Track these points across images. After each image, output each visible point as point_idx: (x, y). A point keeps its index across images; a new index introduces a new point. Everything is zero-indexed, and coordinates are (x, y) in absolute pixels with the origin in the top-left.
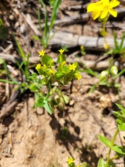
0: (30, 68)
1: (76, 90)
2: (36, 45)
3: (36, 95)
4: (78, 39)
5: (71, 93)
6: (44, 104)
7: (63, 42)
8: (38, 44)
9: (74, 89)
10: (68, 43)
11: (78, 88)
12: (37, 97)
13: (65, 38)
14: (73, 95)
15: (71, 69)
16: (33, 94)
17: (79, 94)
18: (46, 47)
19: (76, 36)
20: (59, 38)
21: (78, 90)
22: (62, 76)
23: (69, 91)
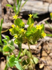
0: (3, 33)
1: (46, 55)
2: (8, 12)
3: (7, 57)
4: (49, 6)
5: (41, 57)
6: (16, 63)
7: (34, 10)
8: (11, 11)
9: (44, 53)
10: (39, 10)
11: (48, 52)
12: (8, 60)
13: (36, 6)
14: (43, 59)
15: (37, 29)
16: (5, 57)
17: (49, 58)
18: (17, 13)
19: (47, 4)
20: (30, 6)
21: (48, 54)
22: (31, 35)
23: (39, 55)
